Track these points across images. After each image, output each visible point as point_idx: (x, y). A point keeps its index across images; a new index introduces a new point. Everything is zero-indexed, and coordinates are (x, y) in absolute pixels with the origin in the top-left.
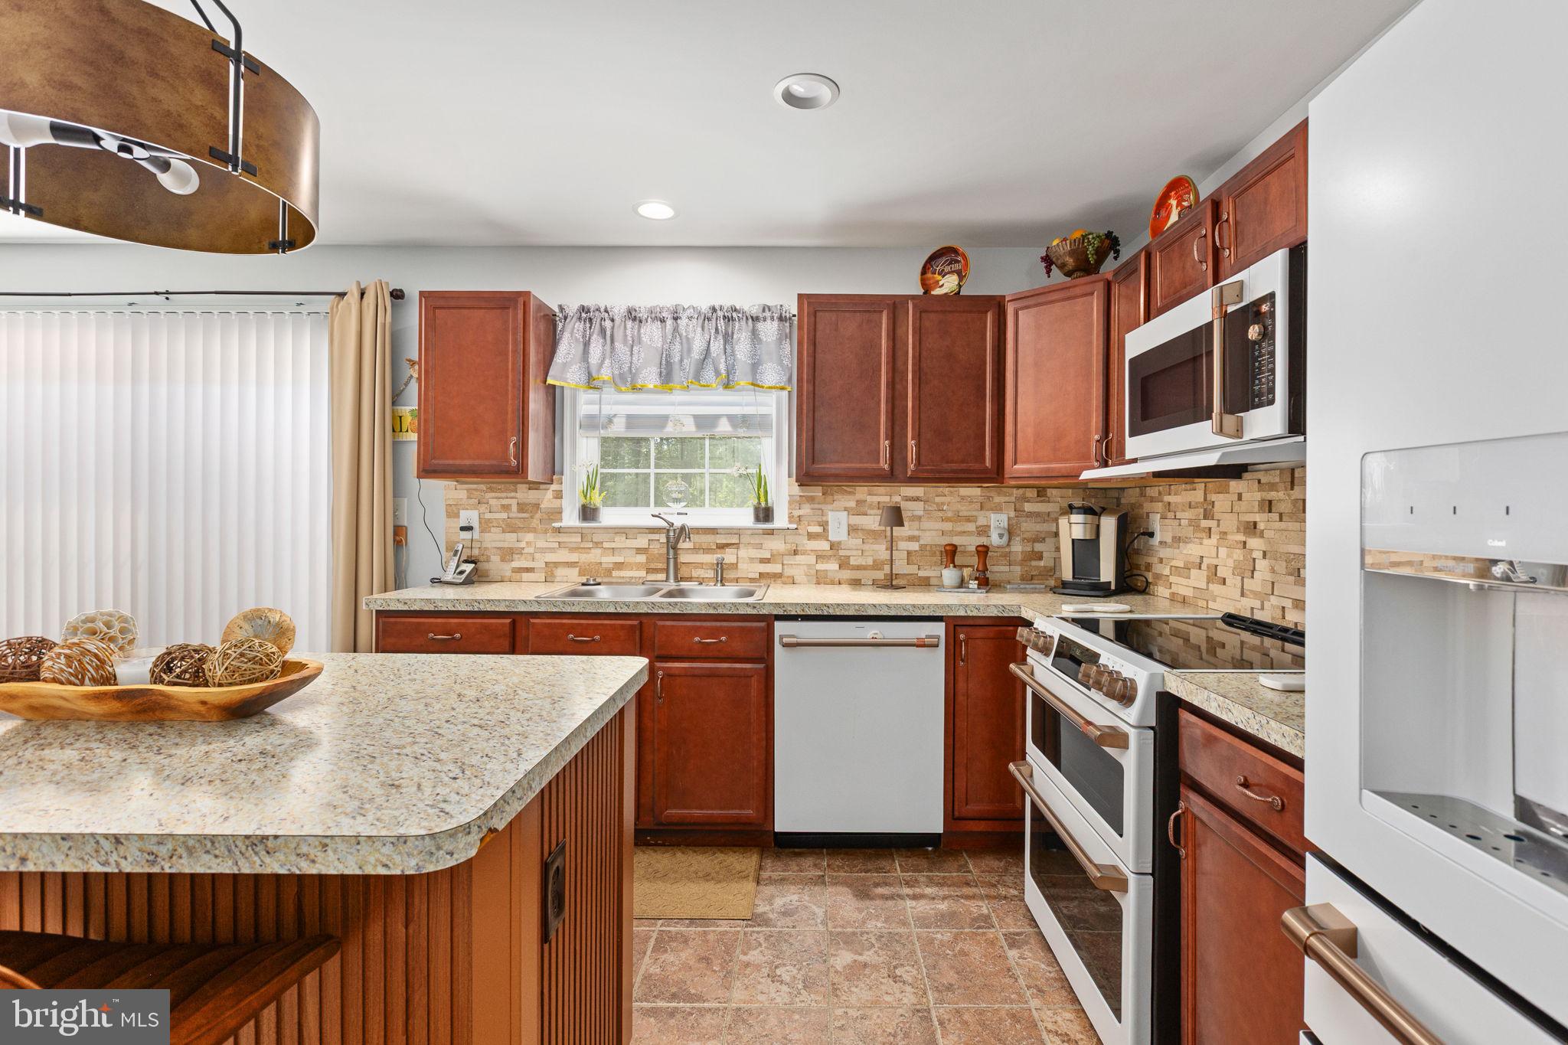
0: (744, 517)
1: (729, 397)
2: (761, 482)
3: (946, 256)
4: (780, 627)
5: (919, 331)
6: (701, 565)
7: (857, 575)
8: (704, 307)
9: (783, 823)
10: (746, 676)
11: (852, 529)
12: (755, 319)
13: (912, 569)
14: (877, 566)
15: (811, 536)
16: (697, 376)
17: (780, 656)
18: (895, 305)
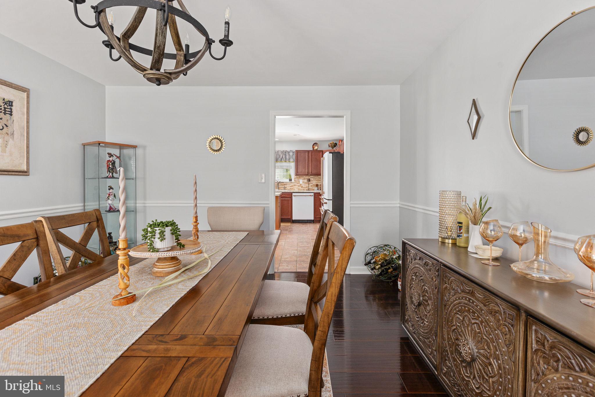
0: (288, 181)
1: (285, 163)
2: (290, 175)
3: (315, 144)
4: (293, 194)
5: (312, 155)
6: (282, 187)
7: (304, 189)
8: (282, 150)
9: (294, 218)
10: (289, 200)
11: (303, 182)
12: (289, 152)
13: (312, 188)
14: (306, 187)
15: (297, 183)
16: (281, 161)
17: (293, 197)
18: (308, 151)
